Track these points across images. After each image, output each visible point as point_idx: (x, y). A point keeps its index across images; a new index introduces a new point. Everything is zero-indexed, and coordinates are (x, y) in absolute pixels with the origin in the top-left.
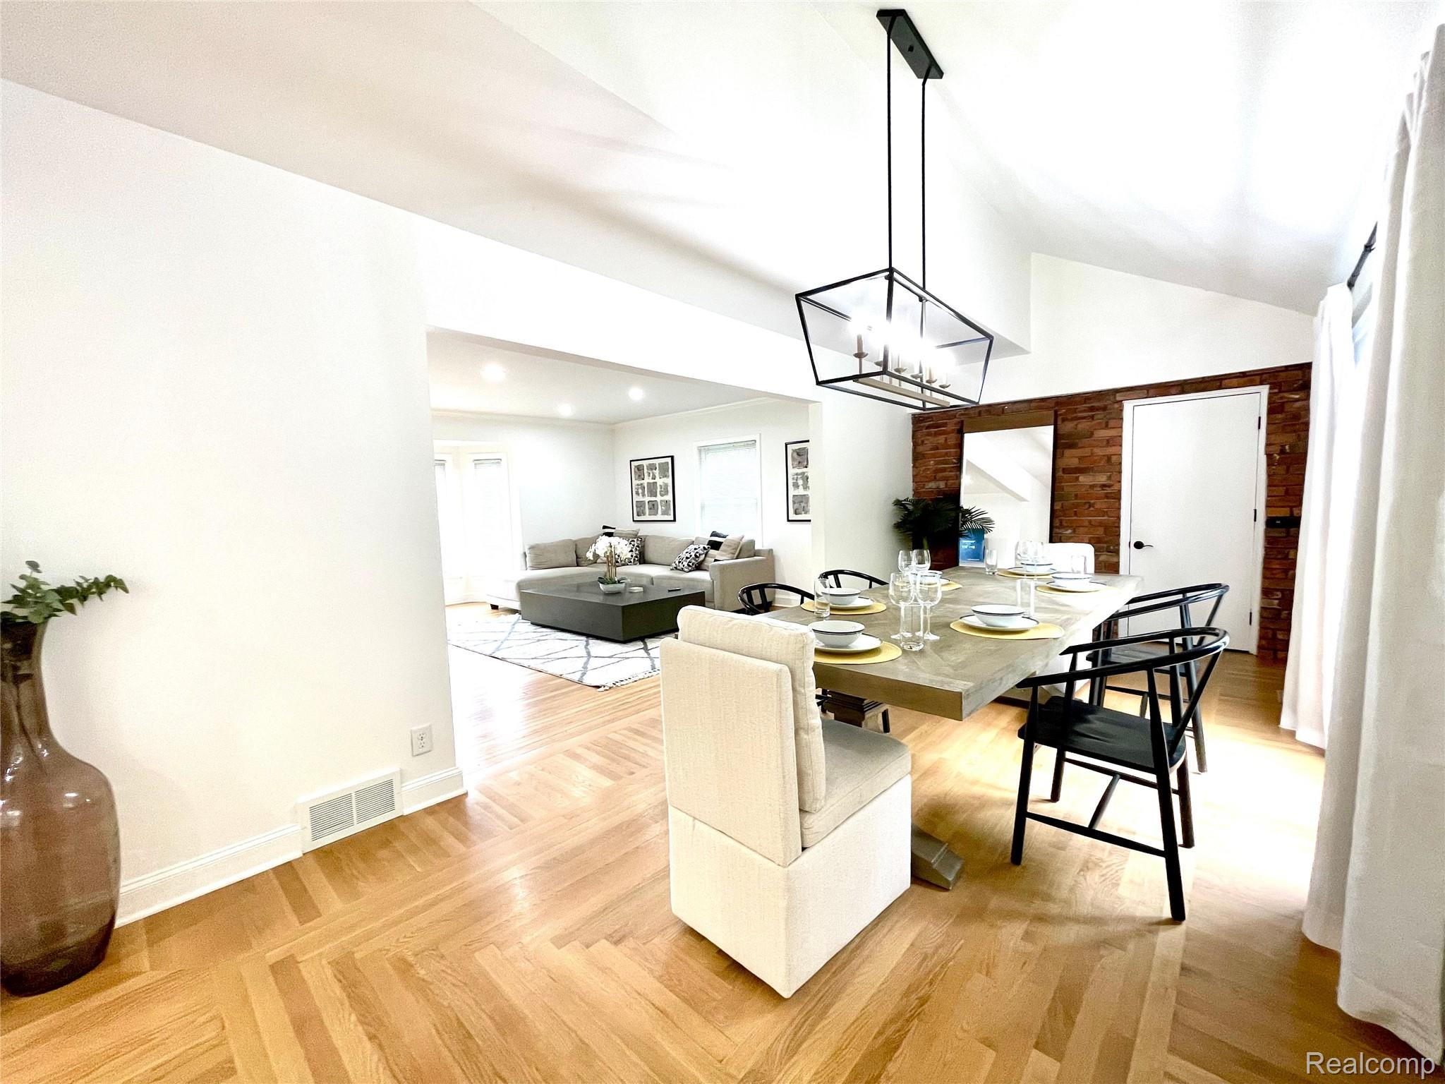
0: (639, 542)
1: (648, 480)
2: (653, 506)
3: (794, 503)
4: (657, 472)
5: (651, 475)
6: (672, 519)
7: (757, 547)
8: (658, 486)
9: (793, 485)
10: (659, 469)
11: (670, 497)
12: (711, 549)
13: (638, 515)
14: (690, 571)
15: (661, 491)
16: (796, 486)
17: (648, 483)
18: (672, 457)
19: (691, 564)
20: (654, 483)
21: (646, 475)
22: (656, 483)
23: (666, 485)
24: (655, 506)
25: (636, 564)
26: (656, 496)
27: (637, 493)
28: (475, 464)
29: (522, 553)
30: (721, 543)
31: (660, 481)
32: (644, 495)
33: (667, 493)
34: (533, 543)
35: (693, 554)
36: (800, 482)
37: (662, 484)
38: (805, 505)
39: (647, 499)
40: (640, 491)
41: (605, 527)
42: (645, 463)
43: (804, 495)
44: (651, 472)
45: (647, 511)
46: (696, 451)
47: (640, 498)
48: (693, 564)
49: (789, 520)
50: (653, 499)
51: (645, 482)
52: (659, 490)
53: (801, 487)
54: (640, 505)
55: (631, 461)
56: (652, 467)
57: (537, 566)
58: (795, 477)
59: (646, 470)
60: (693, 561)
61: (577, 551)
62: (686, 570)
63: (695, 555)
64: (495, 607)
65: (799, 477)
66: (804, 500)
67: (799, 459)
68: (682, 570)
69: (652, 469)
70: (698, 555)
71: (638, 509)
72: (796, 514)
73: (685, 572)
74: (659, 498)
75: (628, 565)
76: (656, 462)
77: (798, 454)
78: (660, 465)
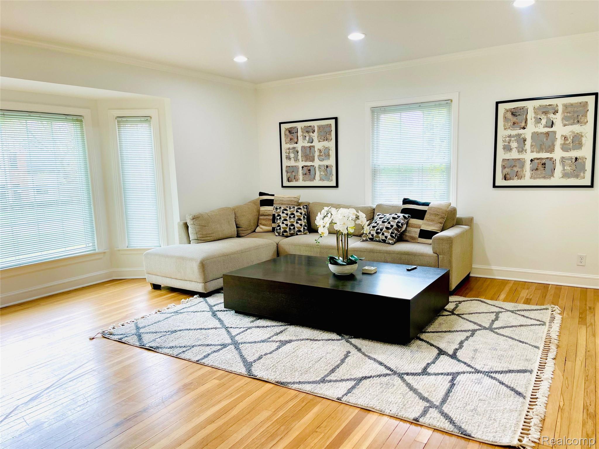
0: (305, 210)
1: (302, 143)
2: (309, 171)
3: (504, 167)
4: (315, 136)
5: (307, 138)
6: (335, 185)
7: (458, 215)
8: (316, 149)
9: (504, 149)
10: (318, 132)
11: (332, 162)
12: (412, 218)
13: (289, 180)
14: (395, 243)
15: (320, 156)
17: (303, 147)
18: (336, 119)
19: (394, 235)
20: (310, 147)
21: (300, 138)
22: (314, 147)
23: (327, 149)
24: (312, 172)
25: (305, 234)
26: (313, 160)
27: (288, 158)
28: (118, 122)
29: (182, 223)
30: (425, 212)
31: (318, 145)
32: (296, 160)
33: (328, 156)
35: (394, 224)
37: (321, 148)
38: (519, 170)
39: (301, 164)
40: (292, 155)
41: (261, 194)
42: (299, 125)
43: (519, 159)
44: (307, 135)
45: (301, 177)
46: (368, 113)
47: (292, 163)
48: (396, 236)
49: (494, 186)
50: (309, 164)
51: (299, 146)
52: (317, 154)
53: (515, 151)
54: (292, 170)
55: (280, 123)
56: (309, 130)
57: (203, 239)
59: (300, 133)
60: (396, 232)
61: (237, 220)
62: (391, 242)
63: (397, 225)
64: (156, 287)
65: (513, 139)
66: (518, 165)
68: (384, 241)
69: (308, 132)
70: (400, 224)
71: (289, 174)
72: (505, 180)
73: (389, 243)
74: (317, 163)
75: (297, 234)
76: (315, 124)
77: (513, 114)
78: (319, 127)
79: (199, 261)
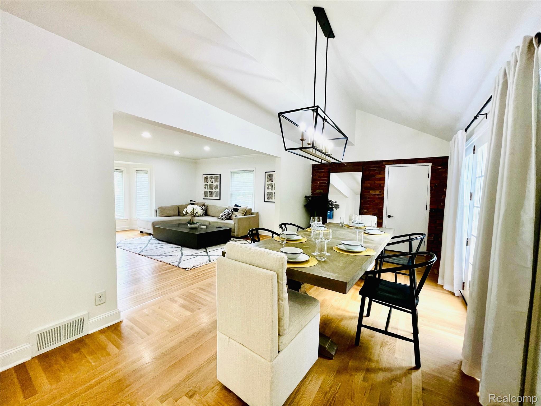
0: (205, 207)
1: (210, 183)
2: (211, 193)
3: (267, 195)
4: (213, 180)
5: (211, 181)
6: (219, 199)
7: (252, 211)
8: (214, 185)
9: (267, 188)
10: (215, 179)
11: (218, 190)
12: (234, 211)
13: (205, 196)
14: (226, 220)
15: (215, 187)
16: (268, 188)
17: (210, 184)
18: (220, 175)
20: (212, 184)
21: (209, 181)
23: (217, 185)
25: (203, 216)
27: (205, 188)
28: (136, 172)
29: (155, 210)
30: (238, 209)
31: (215, 184)
33: (217, 188)
34: (160, 206)
35: (227, 213)
36: (270, 187)
37: (215, 185)
38: (272, 196)
39: (209, 190)
41: (191, 201)
42: (209, 176)
43: (271, 192)
44: (211, 180)
45: (209, 195)
46: (230, 173)
47: (206, 190)
48: (227, 217)
49: (265, 201)
50: (211, 190)
51: (208, 184)
52: (214, 187)
53: (270, 189)
54: (206, 192)
55: (203, 175)
57: (161, 216)
58: (268, 185)
59: (209, 179)
60: (227, 216)
61: (179, 210)
63: (228, 214)
64: (142, 232)
65: (270, 185)
66: (271, 194)
67: (270, 178)
69: (211, 179)
70: (229, 213)
71: (205, 194)
72: (268, 199)
73: (223, 220)
74: (214, 190)
75: (200, 216)
76: (214, 176)
77: (270, 177)
78: (215, 177)
79: (152, 222)
